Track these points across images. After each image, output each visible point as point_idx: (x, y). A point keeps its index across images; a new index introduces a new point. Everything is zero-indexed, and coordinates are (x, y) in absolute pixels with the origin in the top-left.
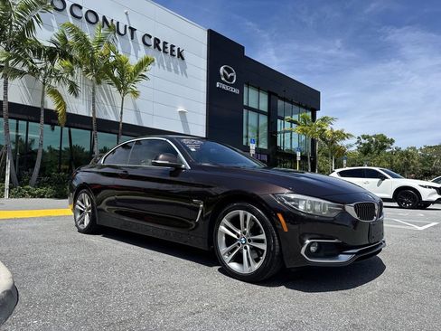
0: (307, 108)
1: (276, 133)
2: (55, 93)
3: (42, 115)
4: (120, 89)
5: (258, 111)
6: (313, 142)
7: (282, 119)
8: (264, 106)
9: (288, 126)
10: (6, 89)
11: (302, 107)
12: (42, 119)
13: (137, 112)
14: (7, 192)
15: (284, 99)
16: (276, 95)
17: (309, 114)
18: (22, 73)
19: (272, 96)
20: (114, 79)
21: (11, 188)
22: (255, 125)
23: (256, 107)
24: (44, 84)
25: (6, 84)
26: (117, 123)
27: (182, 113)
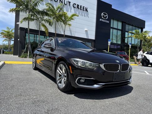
0: (139, 28)
1: (125, 38)
2: (44, 26)
4: (64, 23)
5: (117, 29)
6: (141, 41)
7: (128, 32)
8: (120, 28)
9: (130, 35)
10: (29, 25)
11: (137, 27)
12: (39, 34)
13: (71, 31)
14: (28, 56)
15: (129, 24)
16: (125, 23)
17: (140, 30)
18: (33, 20)
19: (123, 23)
20: (62, 20)
22: (116, 34)
24: (40, 23)
25: (29, 23)
26: (64, 35)
27: (86, 31)
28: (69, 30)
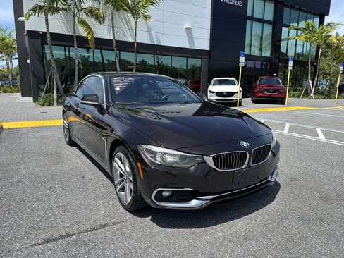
0: (315, 14)
1: (280, 40)
2: (84, 23)
3: (75, 42)
4: (133, 15)
5: (263, 21)
6: (318, 47)
7: (287, 26)
8: (269, 16)
9: (293, 32)
10: (47, 24)
11: (310, 13)
12: (75, 45)
13: (150, 32)
14: (56, 101)
15: (291, 7)
16: (283, 3)
17: (317, 20)
19: (278, 4)
20: (129, 7)
21: (58, 99)
22: (260, 34)
23: (261, 17)
24: (74, 17)
25: (47, 20)
26: (133, 43)
27: (188, 29)
28: (145, 29)
